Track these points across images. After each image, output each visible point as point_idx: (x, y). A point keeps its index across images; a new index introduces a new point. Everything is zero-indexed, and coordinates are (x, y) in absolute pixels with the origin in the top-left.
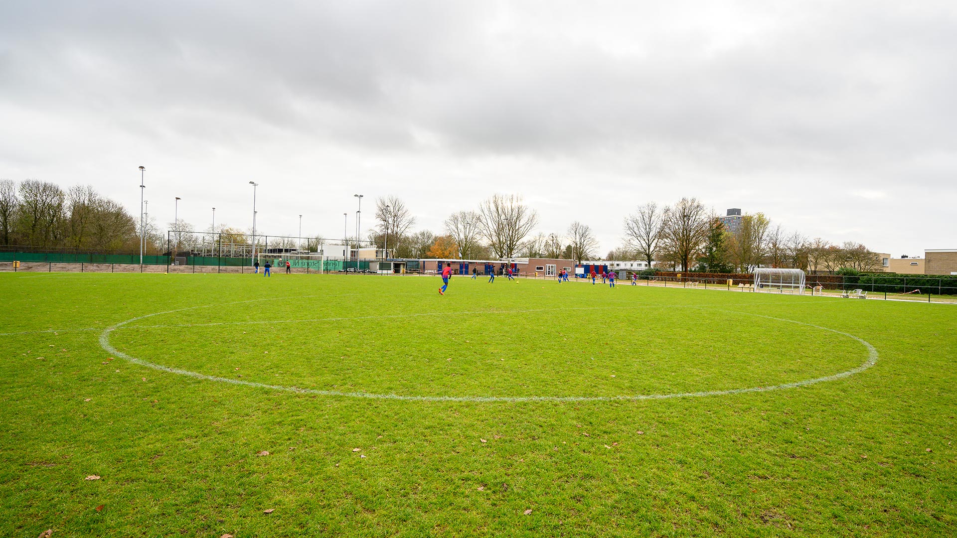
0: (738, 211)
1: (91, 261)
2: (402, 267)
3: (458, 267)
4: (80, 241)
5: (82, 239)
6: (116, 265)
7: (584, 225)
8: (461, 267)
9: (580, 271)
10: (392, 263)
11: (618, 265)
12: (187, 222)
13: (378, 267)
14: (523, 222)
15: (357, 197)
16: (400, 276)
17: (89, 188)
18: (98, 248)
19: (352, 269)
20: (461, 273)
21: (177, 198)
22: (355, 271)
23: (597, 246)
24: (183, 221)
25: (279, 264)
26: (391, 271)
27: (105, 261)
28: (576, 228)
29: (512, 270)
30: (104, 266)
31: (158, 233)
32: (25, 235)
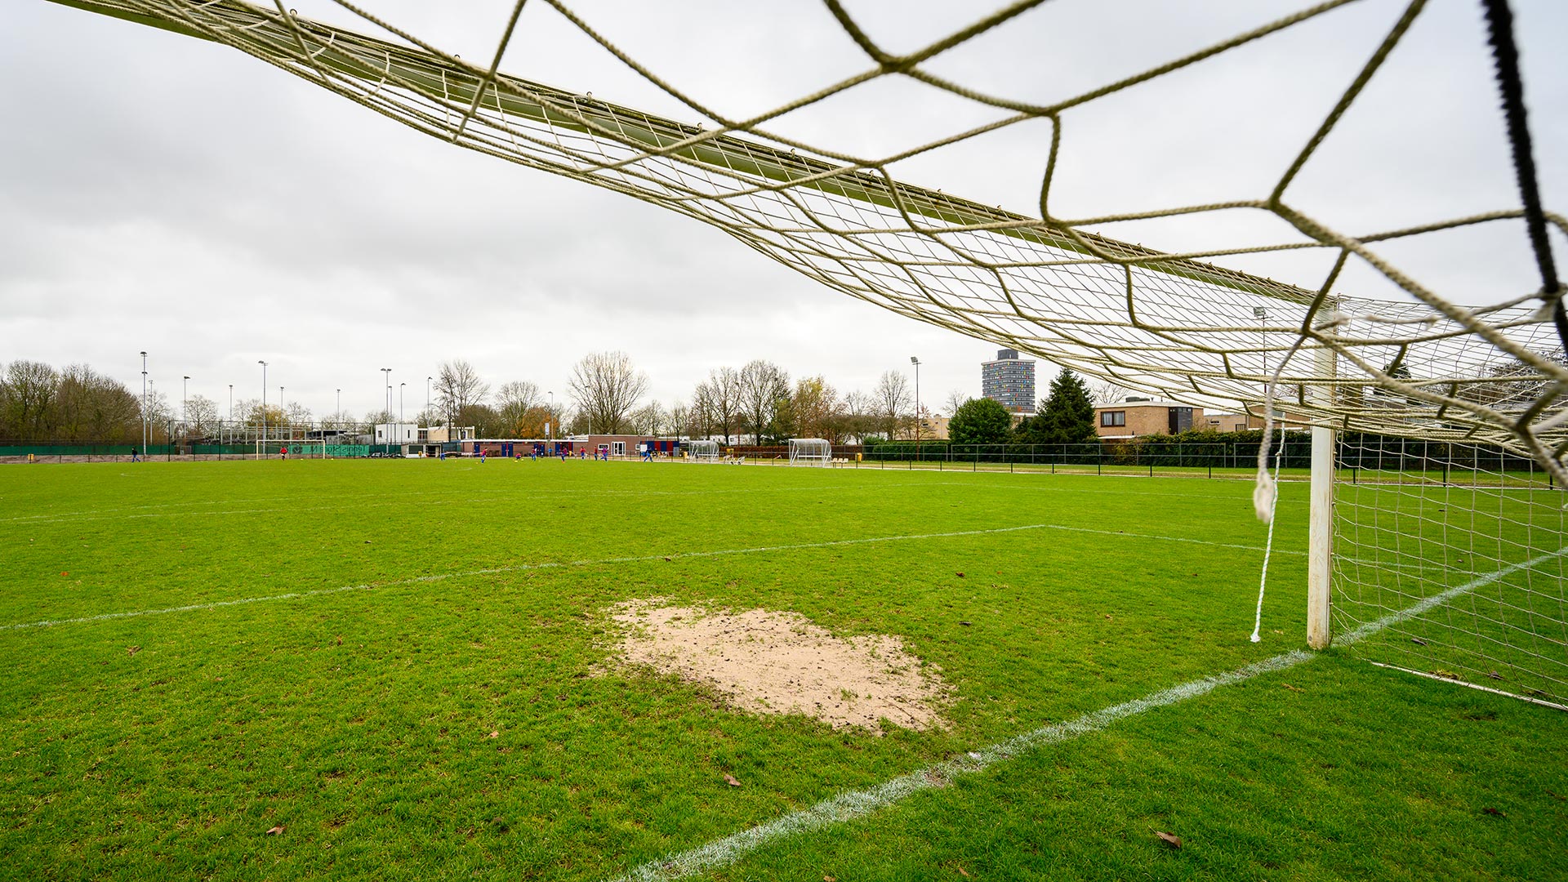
1: (95, 453)
2: (437, 450)
3: (499, 448)
4: (76, 430)
5: (79, 428)
6: (120, 457)
10: (424, 446)
12: (208, 399)
13: (408, 450)
15: (383, 372)
16: (435, 460)
17: (86, 366)
18: (97, 438)
19: (378, 454)
20: (504, 454)
22: (381, 456)
24: (201, 397)
25: (294, 451)
26: (424, 455)
27: (107, 452)
30: (107, 457)
31: (170, 415)
32: (15, 426)
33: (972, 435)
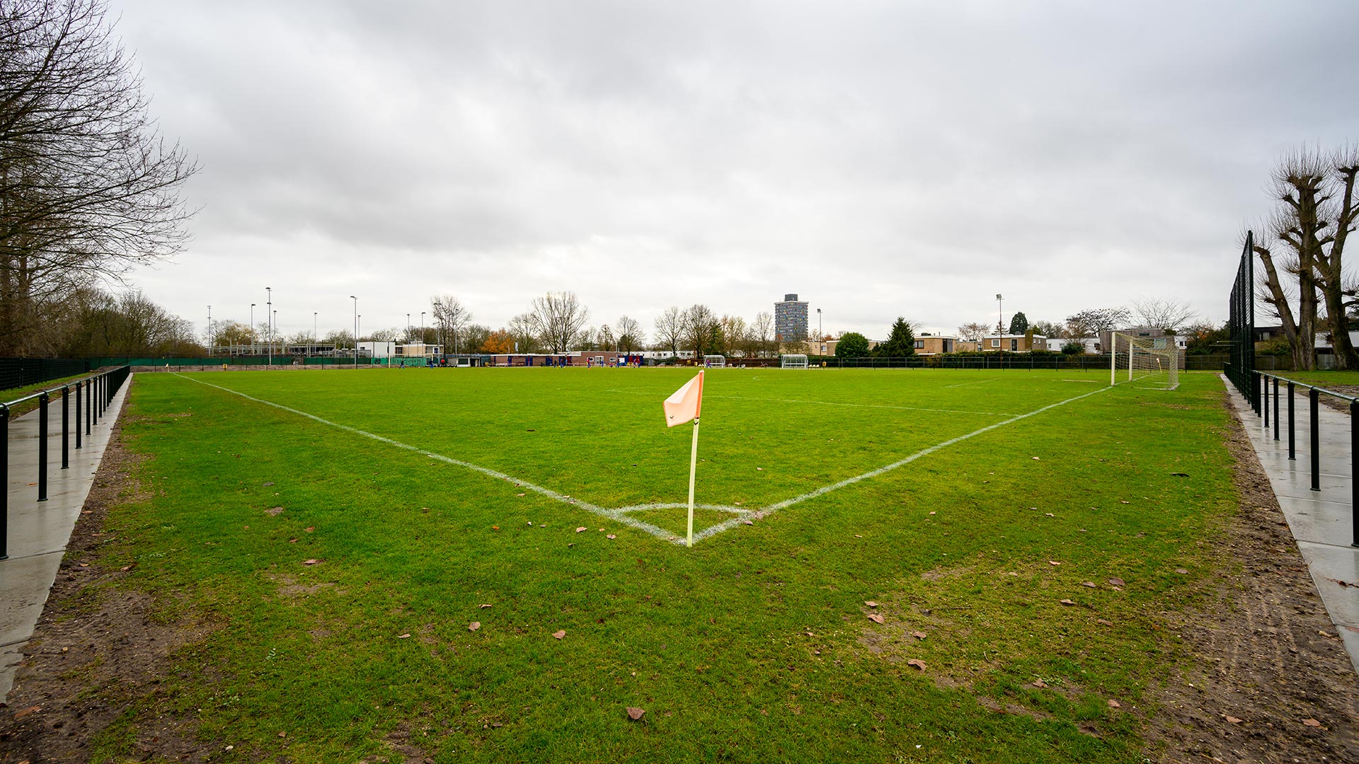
0: (795, 297)
2: (477, 361)
3: (523, 360)
7: (632, 319)
8: (527, 360)
9: (622, 360)
10: (469, 359)
11: (665, 355)
13: (457, 361)
14: (575, 316)
20: (528, 366)
21: (253, 305)
23: (644, 338)
26: (469, 365)
28: (625, 321)
29: (566, 361)
33: (850, 353)
